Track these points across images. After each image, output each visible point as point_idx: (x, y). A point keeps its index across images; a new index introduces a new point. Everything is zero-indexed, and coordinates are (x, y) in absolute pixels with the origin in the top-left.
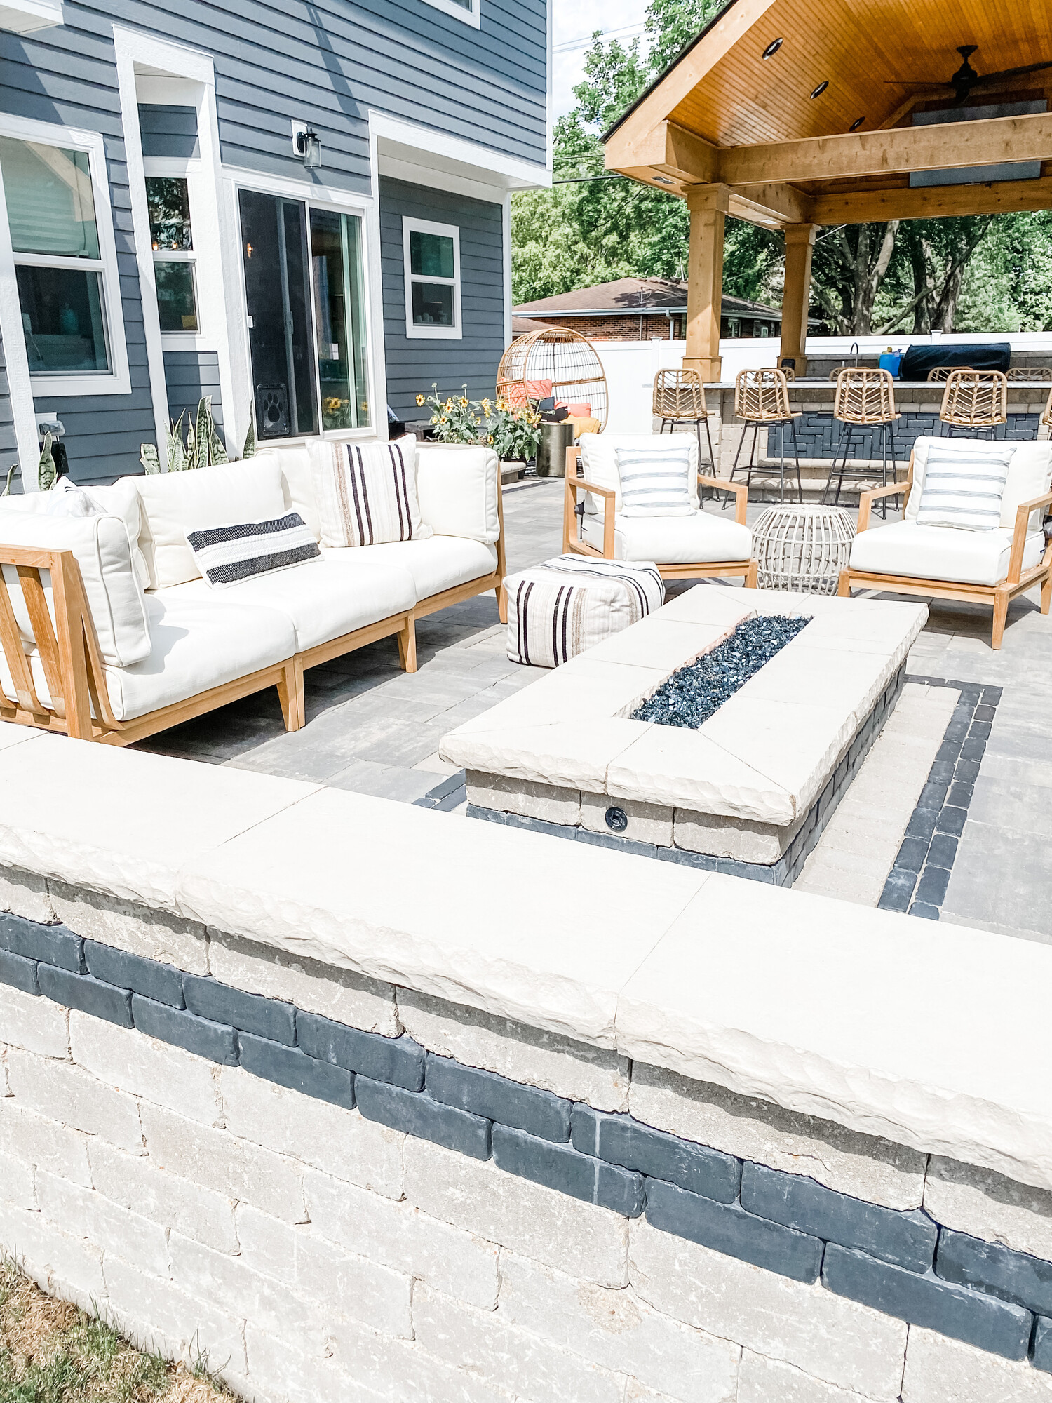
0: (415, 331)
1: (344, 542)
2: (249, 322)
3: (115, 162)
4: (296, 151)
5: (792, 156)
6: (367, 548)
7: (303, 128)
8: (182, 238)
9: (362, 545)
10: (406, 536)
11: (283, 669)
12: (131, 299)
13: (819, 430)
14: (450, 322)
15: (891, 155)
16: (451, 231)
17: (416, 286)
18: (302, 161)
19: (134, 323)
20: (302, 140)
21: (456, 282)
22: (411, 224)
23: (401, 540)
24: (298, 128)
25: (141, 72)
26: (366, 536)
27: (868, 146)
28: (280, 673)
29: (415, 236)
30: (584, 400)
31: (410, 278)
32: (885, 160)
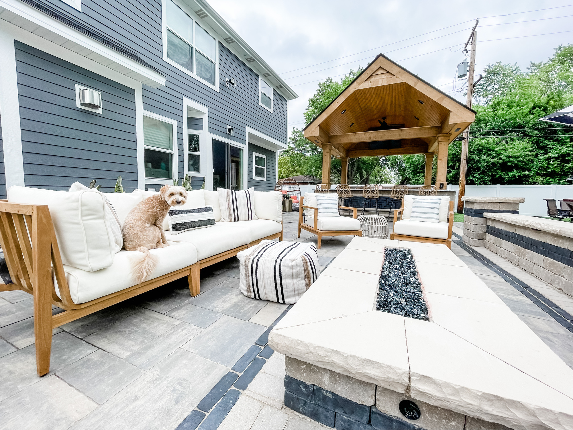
0: (255, 178)
1: (228, 220)
2: (213, 170)
3: (180, 128)
4: (228, 132)
5: (347, 137)
6: (236, 222)
7: (230, 127)
8: (197, 149)
9: (235, 221)
10: (250, 218)
11: (190, 269)
12: (181, 161)
13: (357, 201)
14: (264, 177)
15: (372, 137)
16: (265, 157)
17: (255, 167)
18: (230, 135)
19: (181, 167)
20: (230, 130)
21: (265, 168)
22: (255, 154)
23: (249, 220)
24: (229, 127)
25: (189, 109)
26: (236, 218)
27: (366, 135)
28: (189, 271)
29: (256, 157)
30: (295, 195)
31: (254, 166)
32: (370, 138)
